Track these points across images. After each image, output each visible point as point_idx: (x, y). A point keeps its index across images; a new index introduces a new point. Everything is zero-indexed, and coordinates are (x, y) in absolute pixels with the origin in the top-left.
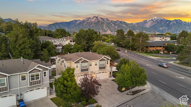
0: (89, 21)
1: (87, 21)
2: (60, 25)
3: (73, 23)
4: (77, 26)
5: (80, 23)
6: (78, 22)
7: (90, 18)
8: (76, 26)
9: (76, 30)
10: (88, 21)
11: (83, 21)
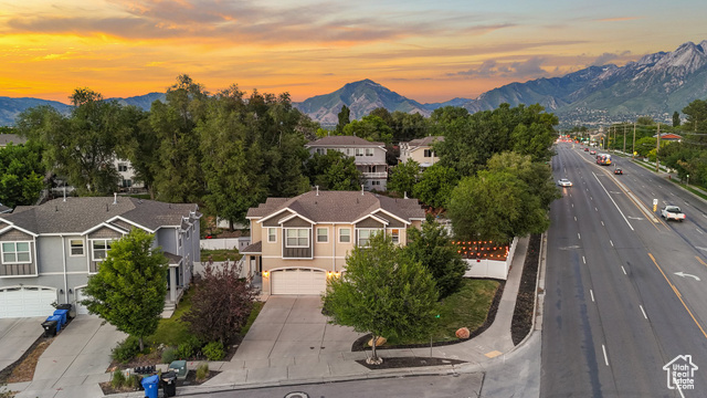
0: (658, 67)
1: (649, 65)
2: (528, 90)
3: (581, 80)
4: (599, 93)
5: (613, 79)
6: (602, 77)
7: (661, 53)
8: (593, 90)
9: (592, 108)
10: (653, 68)
11: (631, 70)
